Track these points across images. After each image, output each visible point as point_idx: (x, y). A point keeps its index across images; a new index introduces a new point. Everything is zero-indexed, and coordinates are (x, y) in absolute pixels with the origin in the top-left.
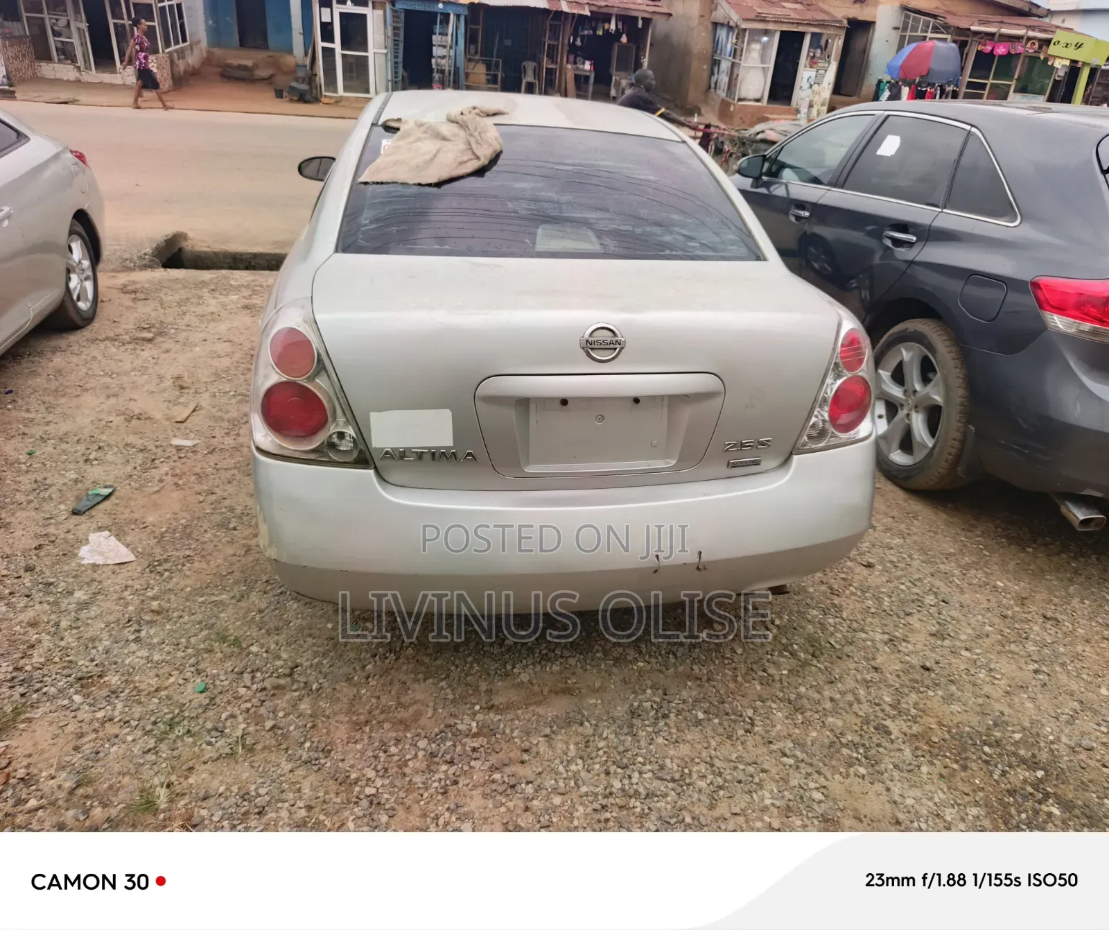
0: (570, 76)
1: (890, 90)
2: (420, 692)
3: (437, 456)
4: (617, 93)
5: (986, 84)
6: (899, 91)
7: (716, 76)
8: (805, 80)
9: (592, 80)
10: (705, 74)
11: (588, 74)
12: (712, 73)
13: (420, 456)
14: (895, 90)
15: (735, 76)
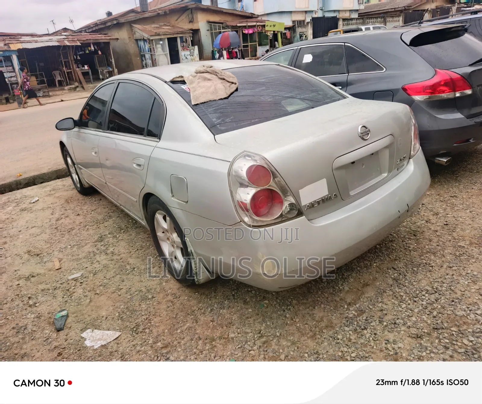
0: (80, 73)
1: (219, 53)
2: (318, 313)
3: (324, 201)
4: (103, 76)
5: (248, 45)
6: (222, 53)
7: (145, 61)
8: (183, 56)
9: (90, 73)
10: (140, 61)
11: (88, 71)
12: (142, 61)
13: (318, 203)
14: (220, 53)
15: (154, 59)
